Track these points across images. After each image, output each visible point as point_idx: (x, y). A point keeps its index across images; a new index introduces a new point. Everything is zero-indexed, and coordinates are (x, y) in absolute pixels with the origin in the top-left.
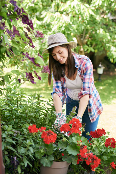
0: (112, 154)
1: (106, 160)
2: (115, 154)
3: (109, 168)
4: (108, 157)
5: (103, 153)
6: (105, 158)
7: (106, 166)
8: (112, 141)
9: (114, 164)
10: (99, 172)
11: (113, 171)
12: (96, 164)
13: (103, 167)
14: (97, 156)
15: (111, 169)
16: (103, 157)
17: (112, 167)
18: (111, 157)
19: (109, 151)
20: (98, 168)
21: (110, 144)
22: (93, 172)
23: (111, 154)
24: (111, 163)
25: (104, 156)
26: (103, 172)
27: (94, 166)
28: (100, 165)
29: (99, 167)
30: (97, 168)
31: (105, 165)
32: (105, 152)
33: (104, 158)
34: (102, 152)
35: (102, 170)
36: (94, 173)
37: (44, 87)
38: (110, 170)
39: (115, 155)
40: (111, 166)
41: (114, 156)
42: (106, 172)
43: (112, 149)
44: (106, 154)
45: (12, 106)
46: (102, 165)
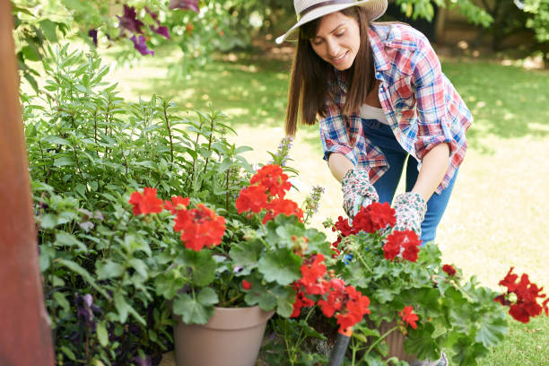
0: (407, 283)
1: (388, 302)
2: (416, 283)
3: (396, 325)
4: (394, 292)
5: (378, 281)
6: (385, 295)
7: (389, 320)
8: (406, 240)
9: (413, 312)
10: (365, 340)
11: (407, 335)
12: (355, 315)
13: (379, 324)
14: (359, 288)
15: (402, 328)
16: (378, 293)
17: (405, 321)
18: (404, 292)
19: (396, 273)
20: (361, 328)
21: (402, 250)
22: (346, 337)
23: (404, 283)
24: (402, 312)
25: (379, 291)
26: (376, 338)
27: (347, 319)
28: (366, 316)
29: (363, 326)
30: (357, 326)
31: (384, 318)
32: (384, 278)
33: (381, 295)
34: (376, 278)
35: (375, 332)
36: (348, 341)
37: (189, 101)
38: (399, 332)
39: (416, 286)
40: (401, 319)
41: (413, 288)
42: (386, 339)
43: (407, 267)
44: (386, 281)
45: (76, 138)
46: (375, 318)
